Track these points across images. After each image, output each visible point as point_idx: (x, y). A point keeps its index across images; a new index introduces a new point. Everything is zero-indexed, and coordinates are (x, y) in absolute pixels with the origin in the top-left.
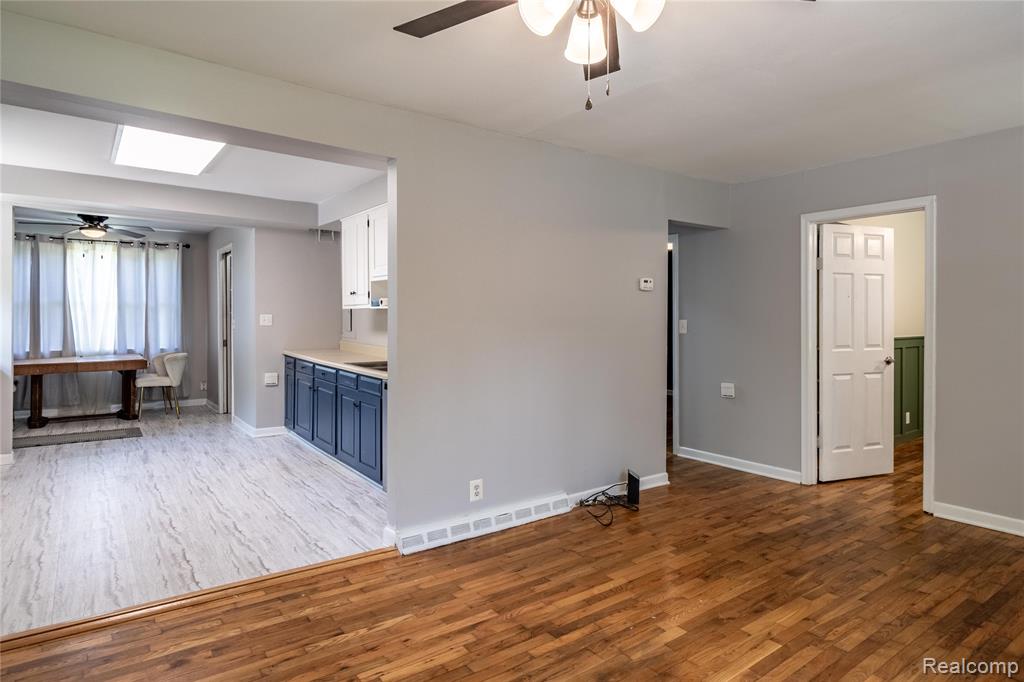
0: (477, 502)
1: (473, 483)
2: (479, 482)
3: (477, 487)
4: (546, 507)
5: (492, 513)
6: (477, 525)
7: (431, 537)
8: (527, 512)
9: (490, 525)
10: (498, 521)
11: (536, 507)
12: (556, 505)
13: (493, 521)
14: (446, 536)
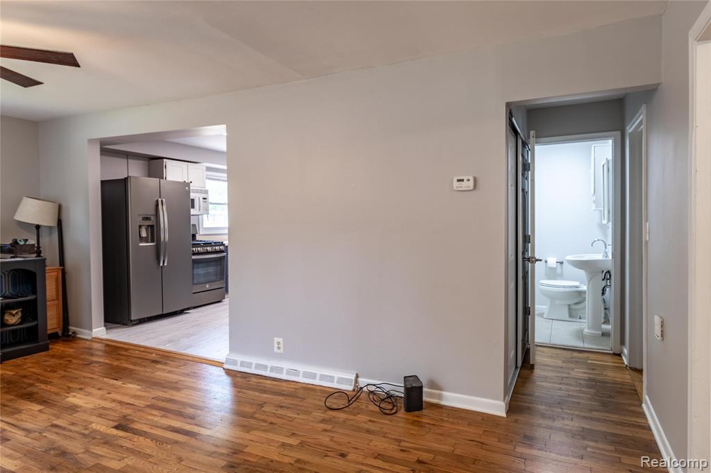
0: (277, 353)
1: (276, 340)
2: (280, 340)
3: (279, 343)
4: (331, 379)
5: (286, 365)
6: (273, 369)
7: (242, 364)
8: (313, 376)
9: (282, 373)
10: (288, 373)
11: (321, 375)
12: (341, 380)
13: (285, 372)
14: (251, 368)
